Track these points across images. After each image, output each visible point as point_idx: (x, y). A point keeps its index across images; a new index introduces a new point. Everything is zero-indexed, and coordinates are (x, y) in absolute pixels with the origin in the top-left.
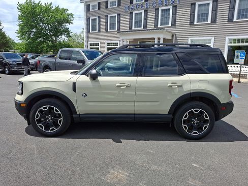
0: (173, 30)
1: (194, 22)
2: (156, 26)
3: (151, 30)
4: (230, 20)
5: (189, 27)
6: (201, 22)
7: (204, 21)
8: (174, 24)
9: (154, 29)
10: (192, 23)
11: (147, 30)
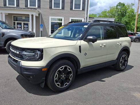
0: (40, 11)
1: (52, 7)
2: (26, 6)
3: (23, 8)
4: (71, 9)
5: (49, 10)
6: (56, 7)
7: (58, 7)
8: (39, 7)
9: (25, 8)
10: (51, 8)
11: (20, 8)
